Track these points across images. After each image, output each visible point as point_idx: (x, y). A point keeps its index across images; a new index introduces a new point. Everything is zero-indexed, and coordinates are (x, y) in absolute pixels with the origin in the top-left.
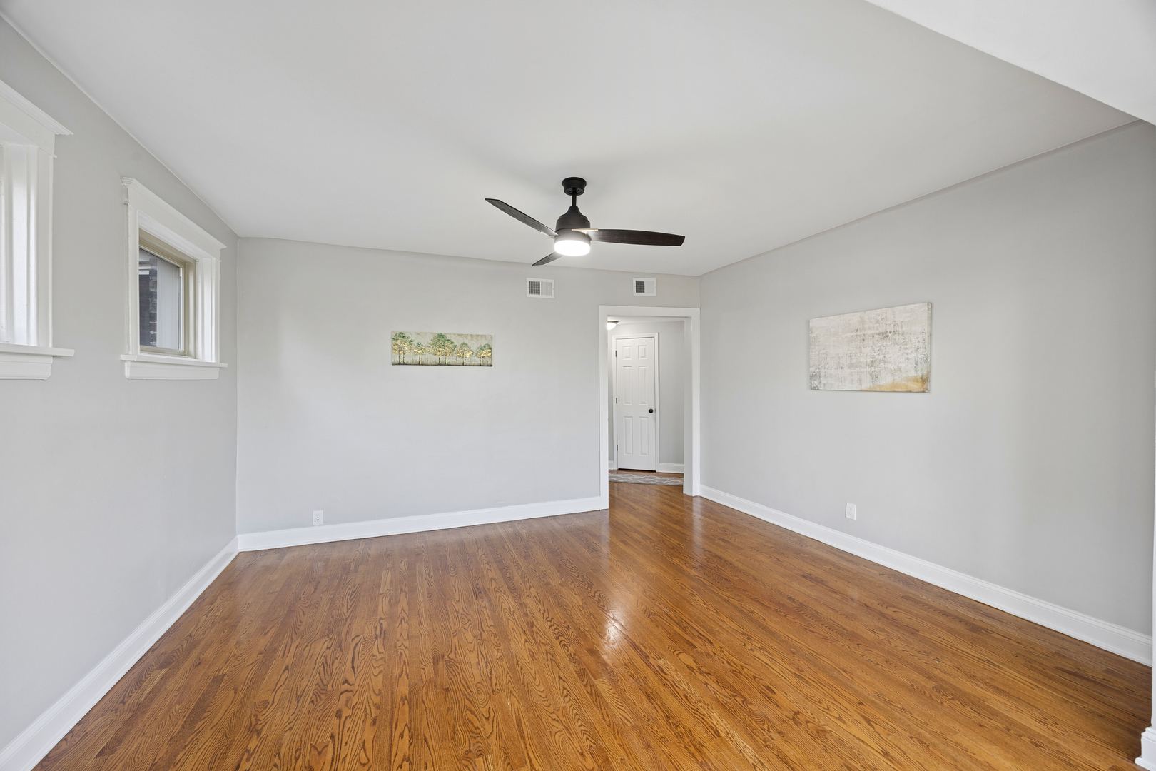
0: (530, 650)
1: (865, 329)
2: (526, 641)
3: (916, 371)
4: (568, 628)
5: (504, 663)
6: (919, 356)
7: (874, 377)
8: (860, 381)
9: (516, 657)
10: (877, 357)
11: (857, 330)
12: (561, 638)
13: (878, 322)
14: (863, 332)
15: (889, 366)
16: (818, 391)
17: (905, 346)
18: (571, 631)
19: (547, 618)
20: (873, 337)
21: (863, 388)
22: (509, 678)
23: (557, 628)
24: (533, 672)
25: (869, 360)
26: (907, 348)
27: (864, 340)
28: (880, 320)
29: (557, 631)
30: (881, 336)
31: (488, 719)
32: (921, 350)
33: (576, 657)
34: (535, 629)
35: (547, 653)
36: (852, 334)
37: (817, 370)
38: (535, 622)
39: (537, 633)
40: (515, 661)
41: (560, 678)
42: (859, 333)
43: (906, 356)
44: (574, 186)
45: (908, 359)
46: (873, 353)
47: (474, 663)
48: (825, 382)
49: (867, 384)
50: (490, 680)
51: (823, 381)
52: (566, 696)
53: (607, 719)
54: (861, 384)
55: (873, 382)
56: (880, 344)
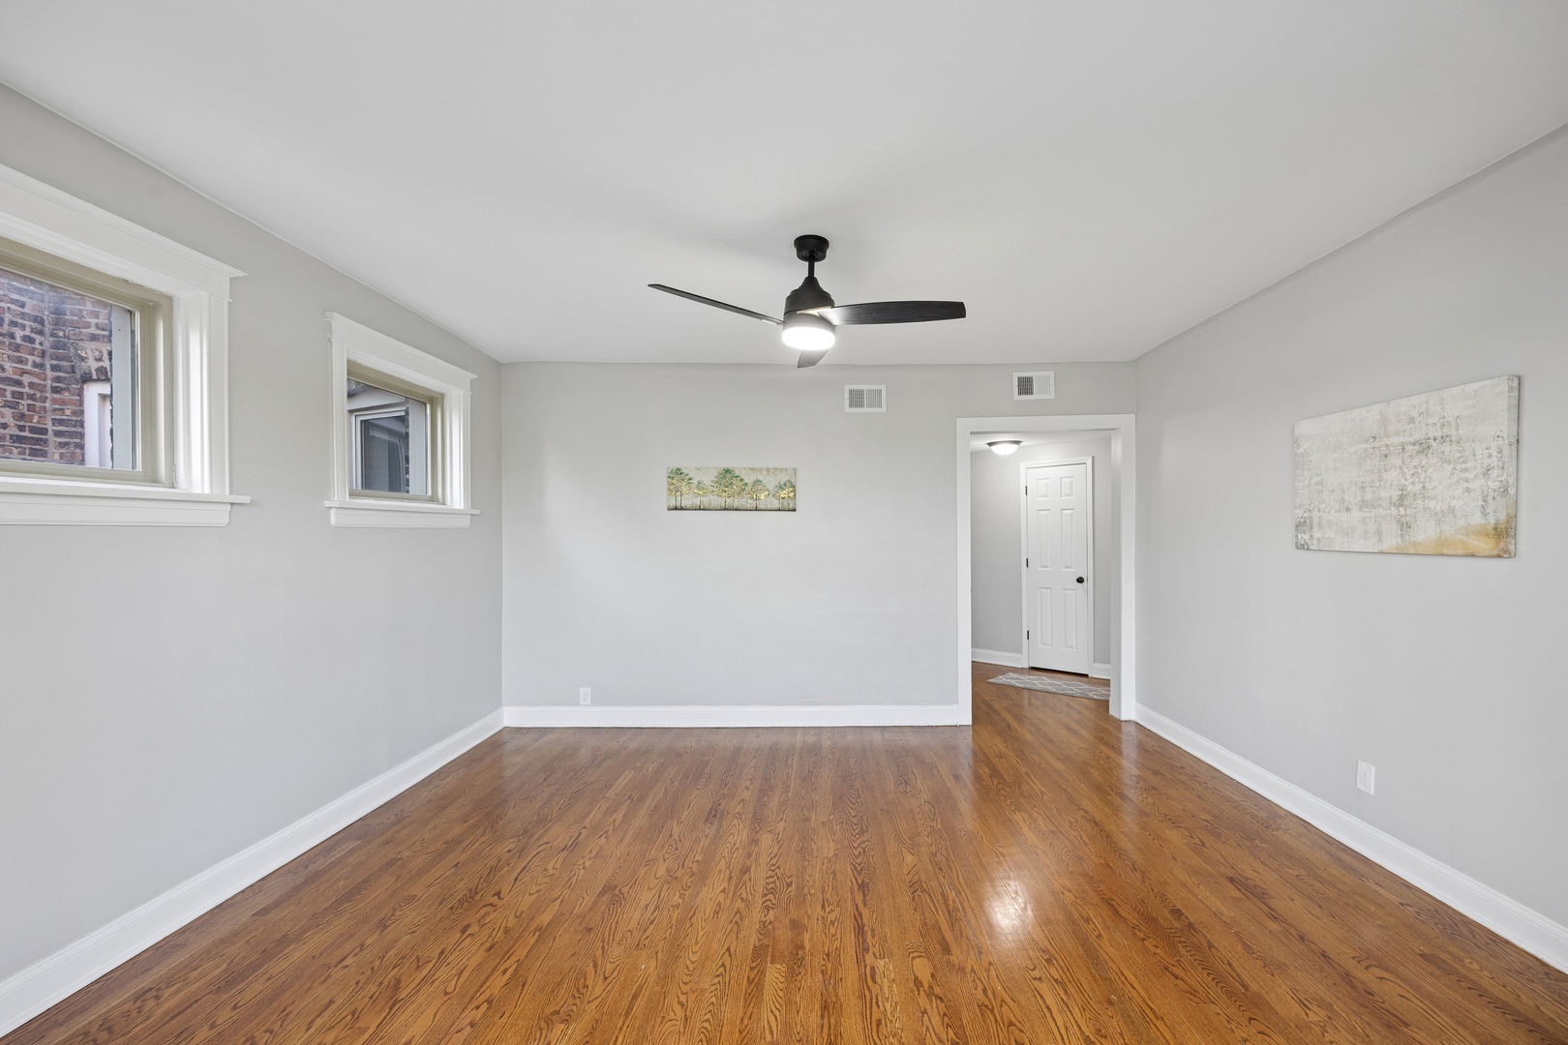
0: (719, 904)
1: (1387, 435)
2: (723, 891)
3: (1485, 514)
4: (789, 885)
5: (676, 913)
6: (1490, 484)
7: (1405, 526)
8: (1379, 533)
9: (697, 908)
10: (1410, 488)
11: (1374, 438)
12: (771, 897)
13: (1412, 420)
14: (1385, 441)
15: (1432, 504)
16: (1308, 553)
17: (1464, 466)
18: (789, 890)
19: (773, 865)
20: (1403, 449)
21: (1385, 546)
22: (668, 933)
23: (774, 882)
24: (701, 934)
25: (1396, 493)
26: (1466, 470)
27: (1386, 456)
28: (1416, 416)
29: (771, 885)
30: (1417, 448)
31: (606, 978)
32: (1494, 473)
33: (770, 927)
34: (747, 876)
35: (738, 911)
36: (1365, 446)
37: (1307, 514)
38: (753, 870)
39: (745, 883)
40: (691, 913)
41: (728, 950)
42: (1377, 444)
43: (1466, 485)
44: (812, 248)
45: (1468, 490)
46: (1403, 482)
47: (643, 904)
48: (1320, 535)
49: (1391, 541)
50: (645, 930)
51: (1317, 534)
52: (718, 976)
53: (746, 1022)
54: (1380, 541)
55: (1402, 536)
56: (1415, 463)
